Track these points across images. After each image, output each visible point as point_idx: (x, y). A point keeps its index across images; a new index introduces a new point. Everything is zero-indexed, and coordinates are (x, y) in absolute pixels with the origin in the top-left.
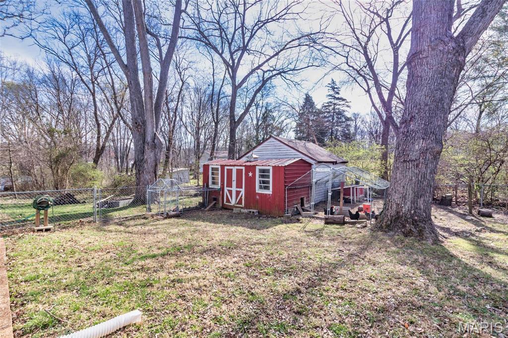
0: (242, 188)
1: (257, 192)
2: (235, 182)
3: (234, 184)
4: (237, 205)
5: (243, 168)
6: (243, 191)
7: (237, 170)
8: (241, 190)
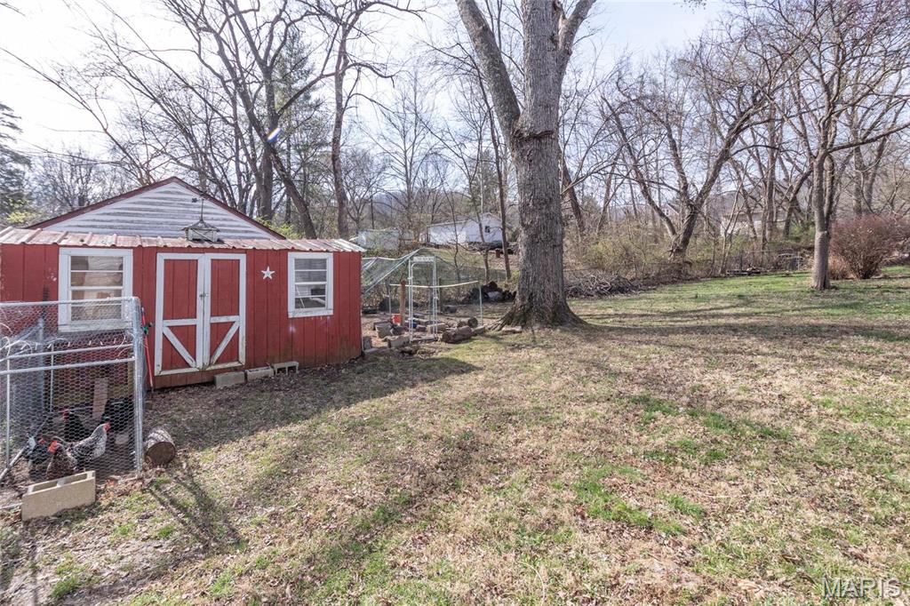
0: (237, 313)
1: (291, 316)
2: (208, 300)
3: (204, 305)
4: (220, 366)
5: (243, 258)
6: (240, 322)
7: (215, 264)
8: (232, 318)
